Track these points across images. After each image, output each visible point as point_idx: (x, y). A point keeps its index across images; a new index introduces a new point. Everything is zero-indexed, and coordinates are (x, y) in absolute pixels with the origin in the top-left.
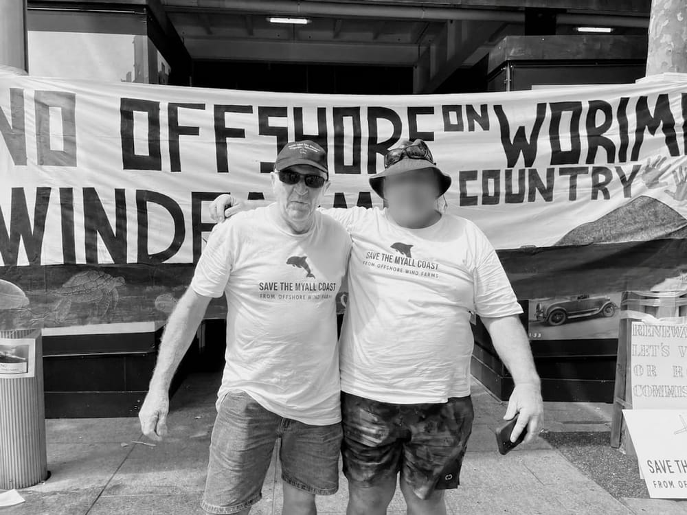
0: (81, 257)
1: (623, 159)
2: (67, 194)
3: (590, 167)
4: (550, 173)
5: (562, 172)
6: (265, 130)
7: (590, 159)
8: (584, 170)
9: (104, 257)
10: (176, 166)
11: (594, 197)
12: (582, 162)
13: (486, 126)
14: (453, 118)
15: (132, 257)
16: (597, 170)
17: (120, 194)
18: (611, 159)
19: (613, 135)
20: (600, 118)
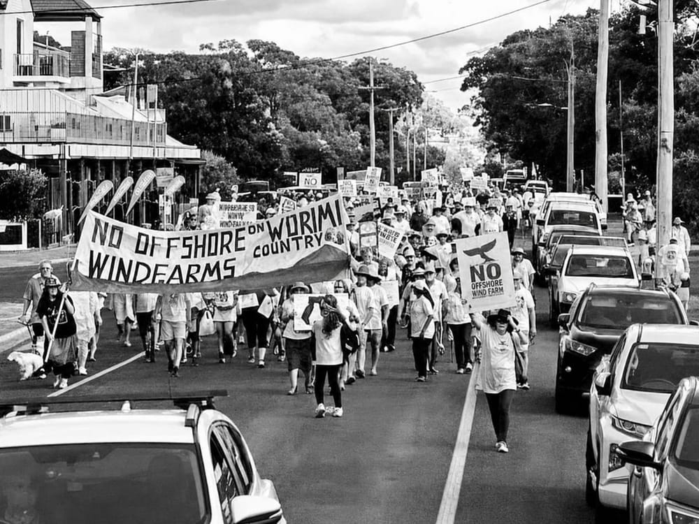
0: (114, 278)
1: (316, 231)
2: (114, 258)
3: (303, 236)
4: (288, 240)
5: (293, 239)
6: (184, 246)
7: (303, 233)
8: (301, 238)
9: (122, 279)
10: (151, 255)
11: (307, 247)
12: (300, 234)
13: (263, 230)
14: (252, 230)
15: (131, 280)
16: (306, 237)
17: (131, 261)
18: (311, 232)
19: (310, 223)
20: (305, 217)
